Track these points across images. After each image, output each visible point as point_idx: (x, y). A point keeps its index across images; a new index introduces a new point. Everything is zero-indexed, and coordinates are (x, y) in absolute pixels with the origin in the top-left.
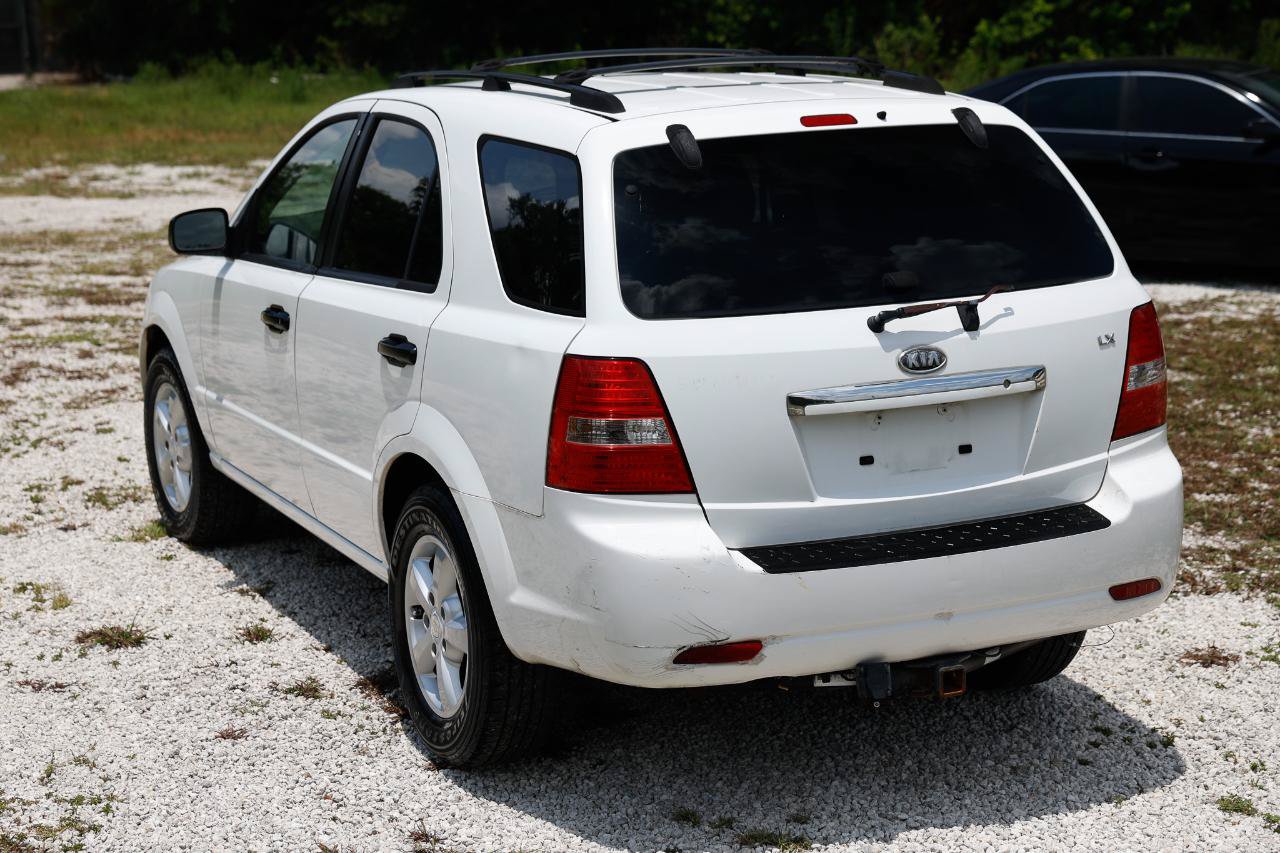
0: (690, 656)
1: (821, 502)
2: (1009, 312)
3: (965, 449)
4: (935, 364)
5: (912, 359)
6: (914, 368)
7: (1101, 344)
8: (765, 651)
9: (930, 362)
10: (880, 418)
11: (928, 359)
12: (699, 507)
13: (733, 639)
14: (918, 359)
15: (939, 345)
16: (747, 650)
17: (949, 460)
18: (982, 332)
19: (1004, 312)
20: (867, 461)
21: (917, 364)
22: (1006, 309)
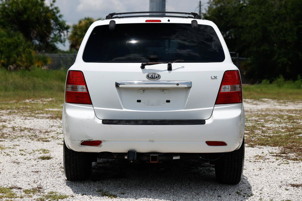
0: (85, 143)
1: (124, 110)
2: (183, 67)
3: (168, 101)
4: (156, 78)
5: (150, 75)
6: (150, 78)
7: (212, 78)
8: (102, 144)
9: (155, 77)
10: (144, 91)
11: (155, 76)
12: (93, 108)
13: (94, 140)
14: (152, 76)
15: (159, 73)
16: (97, 143)
17: (163, 104)
18: (172, 71)
19: (181, 67)
20: (139, 101)
21: (151, 77)
22: (182, 67)
